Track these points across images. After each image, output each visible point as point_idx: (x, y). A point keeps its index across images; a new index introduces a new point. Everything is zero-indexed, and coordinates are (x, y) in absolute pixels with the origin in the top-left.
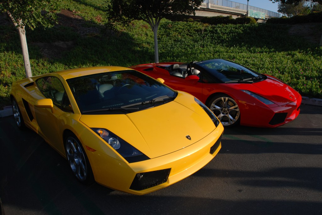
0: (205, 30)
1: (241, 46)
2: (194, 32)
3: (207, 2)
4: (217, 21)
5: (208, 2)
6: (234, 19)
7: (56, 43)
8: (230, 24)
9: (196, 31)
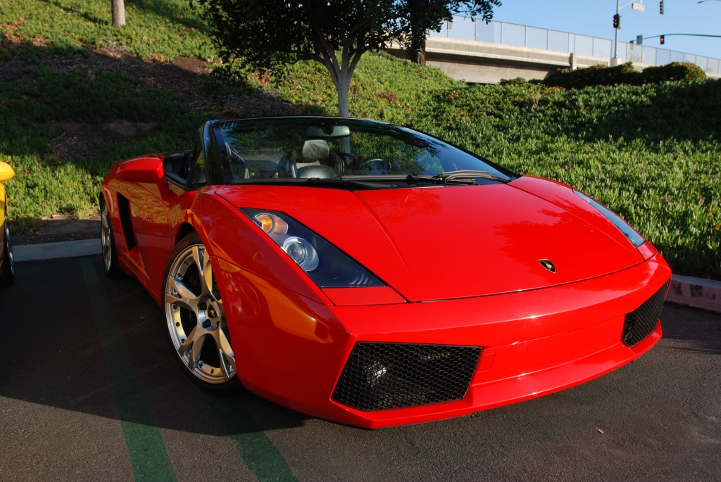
0: (544, 102)
1: (628, 140)
2: (511, 107)
3: (613, 56)
4: (587, 79)
5: (615, 55)
6: (639, 73)
7: (112, 126)
8: (621, 86)
9: (515, 106)
